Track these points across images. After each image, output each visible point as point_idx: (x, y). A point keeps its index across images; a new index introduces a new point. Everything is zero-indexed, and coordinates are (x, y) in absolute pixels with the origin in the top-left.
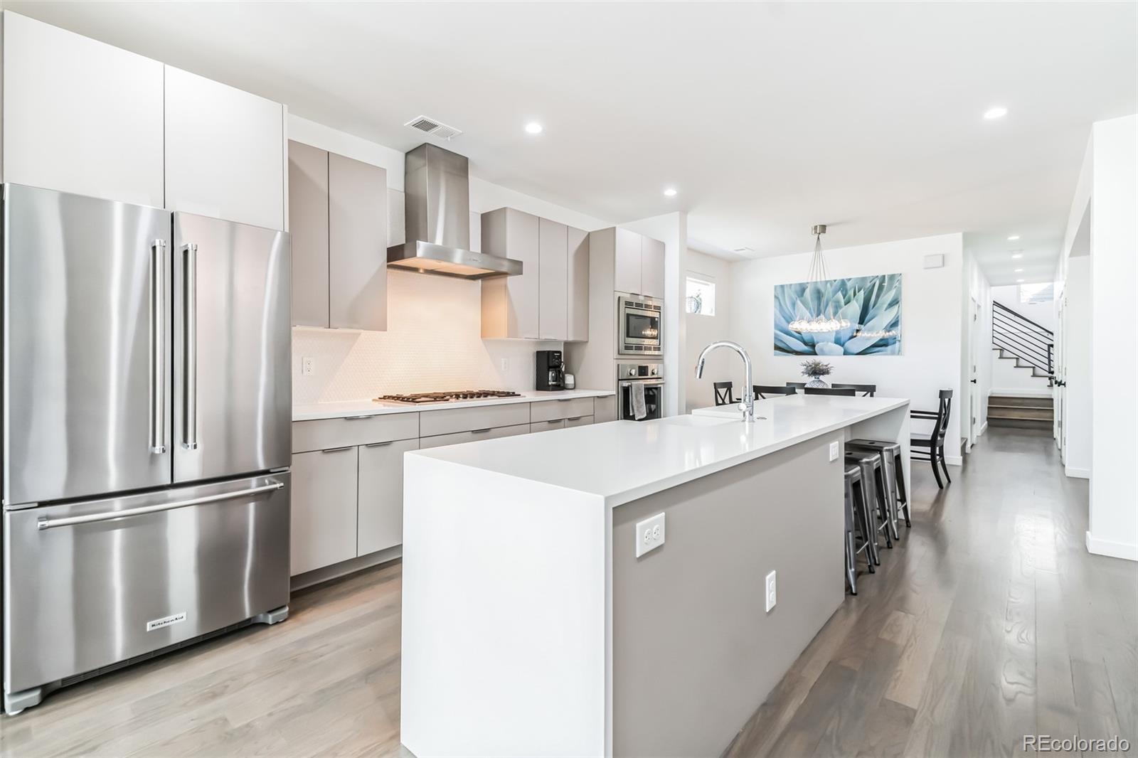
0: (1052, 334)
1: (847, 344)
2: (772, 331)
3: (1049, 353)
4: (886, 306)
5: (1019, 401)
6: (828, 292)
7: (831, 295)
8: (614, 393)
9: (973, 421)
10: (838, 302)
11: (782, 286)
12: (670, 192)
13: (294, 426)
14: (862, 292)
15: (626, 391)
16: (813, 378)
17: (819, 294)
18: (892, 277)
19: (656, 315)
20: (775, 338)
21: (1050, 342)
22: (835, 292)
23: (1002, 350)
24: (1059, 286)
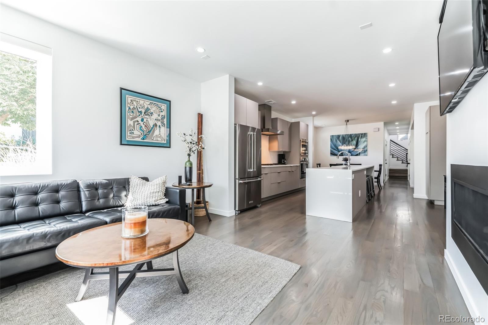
0: (407, 150)
1: (352, 153)
2: (330, 149)
3: (407, 156)
4: (363, 142)
5: (398, 171)
7: (347, 138)
8: (299, 165)
9: (386, 175)
10: (349, 140)
11: (333, 136)
12: (314, 113)
13: (262, 169)
14: (356, 138)
15: (302, 164)
16: (345, 162)
17: (344, 138)
18: (365, 134)
19: (307, 144)
20: (331, 151)
21: (407, 152)
23: (393, 155)
24: (409, 135)
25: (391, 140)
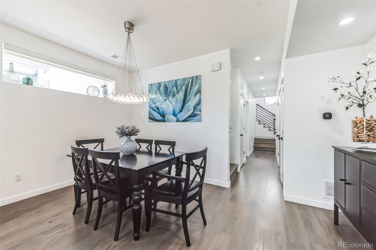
0: (275, 115)
1: (178, 116)
2: (148, 109)
3: (274, 122)
4: (194, 94)
5: (264, 140)
6: (170, 86)
7: (171, 89)
9: (244, 153)
10: (174, 92)
11: (151, 84)
14: (184, 86)
17: (166, 88)
18: (197, 77)
20: (149, 113)
21: (275, 118)
22: (173, 87)
23: (260, 121)
25: (257, 105)
